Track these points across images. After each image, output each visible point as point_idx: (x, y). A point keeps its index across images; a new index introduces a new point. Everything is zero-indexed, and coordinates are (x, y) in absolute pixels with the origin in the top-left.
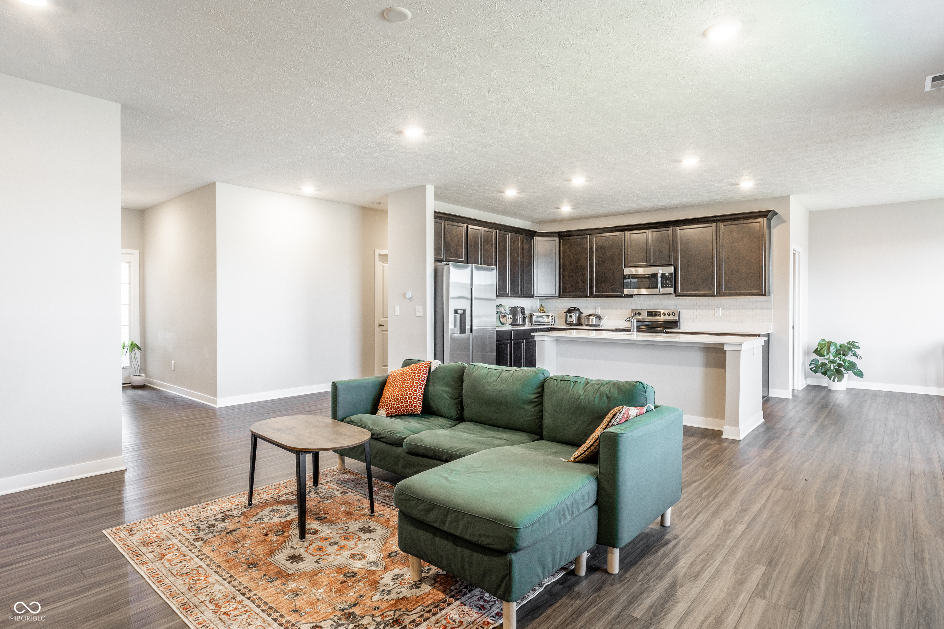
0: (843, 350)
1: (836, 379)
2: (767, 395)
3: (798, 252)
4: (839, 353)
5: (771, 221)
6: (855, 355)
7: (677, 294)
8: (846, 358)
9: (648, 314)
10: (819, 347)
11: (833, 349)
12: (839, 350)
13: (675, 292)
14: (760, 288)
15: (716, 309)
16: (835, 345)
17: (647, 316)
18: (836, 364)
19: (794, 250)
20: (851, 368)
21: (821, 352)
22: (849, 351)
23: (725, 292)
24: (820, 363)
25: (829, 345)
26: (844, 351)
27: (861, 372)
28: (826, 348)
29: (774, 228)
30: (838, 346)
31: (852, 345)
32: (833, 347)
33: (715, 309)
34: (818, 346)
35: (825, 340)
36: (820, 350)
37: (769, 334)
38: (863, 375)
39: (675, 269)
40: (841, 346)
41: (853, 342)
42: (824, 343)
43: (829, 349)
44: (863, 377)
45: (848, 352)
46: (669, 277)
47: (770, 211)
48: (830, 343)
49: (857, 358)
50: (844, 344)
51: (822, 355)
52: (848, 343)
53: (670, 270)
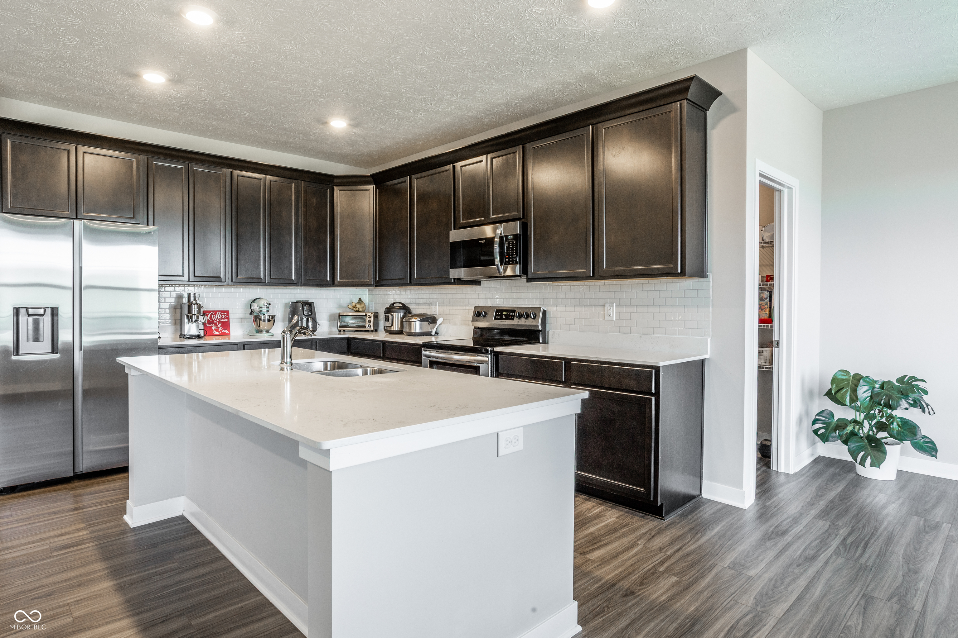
0: (887, 395)
1: (869, 461)
2: (698, 493)
3: (789, 188)
4: (877, 399)
5: (709, 113)
6: (916, 404)
7: (529, 277)
8: (895, 413)
9: (496, 315)
10: (834, 386)
11: (863, 392)
12: (878, 394)
13: (525, 271)
14: (670, 257)
15: (607, 305)
16: (871, 383)
17: (495, 319)
18: (874, 422)
19: (761, 175)
20: (905, 435)
21: (838, 396)
22: (901, 398)
23: (611, 269)
24: (836, 419)
25: (855, 381)
26: (890, 398)
27: (932, 442)
28: (849, 389)
29: (713, 128)
30: (877, 386)
31: (908, 384)
32: (866, 388)
33: (604, 306)
34: (832, 383)
35: (847, 372)
36: (836, 393)
37: (703, 361)
38: (936, 451)
39: (525, 227)
40: (882, 387)
41: (911, 378)
42: (844, 377)
43: (854, 391)
44: (935, 456)
45: (898, 402)
46: (513, 243)
47: (691, 79)
48: (858, 378)
49: (924, 411)
50: (889, 382)
51: (841, 403)
52: (901, 380)
53: (515, 228)
